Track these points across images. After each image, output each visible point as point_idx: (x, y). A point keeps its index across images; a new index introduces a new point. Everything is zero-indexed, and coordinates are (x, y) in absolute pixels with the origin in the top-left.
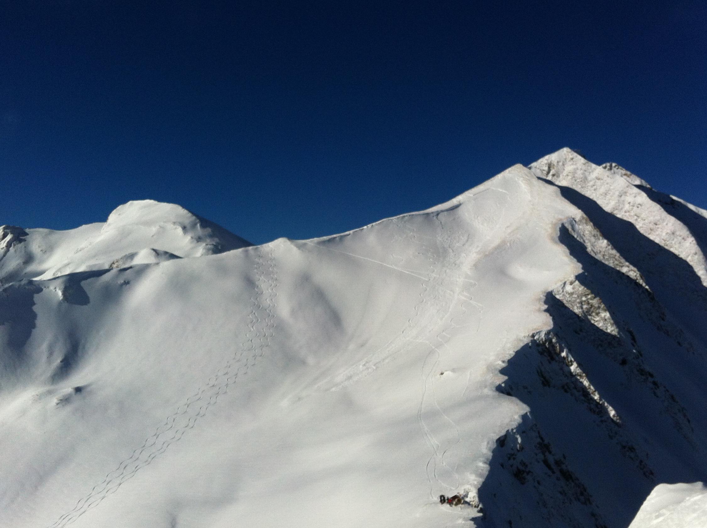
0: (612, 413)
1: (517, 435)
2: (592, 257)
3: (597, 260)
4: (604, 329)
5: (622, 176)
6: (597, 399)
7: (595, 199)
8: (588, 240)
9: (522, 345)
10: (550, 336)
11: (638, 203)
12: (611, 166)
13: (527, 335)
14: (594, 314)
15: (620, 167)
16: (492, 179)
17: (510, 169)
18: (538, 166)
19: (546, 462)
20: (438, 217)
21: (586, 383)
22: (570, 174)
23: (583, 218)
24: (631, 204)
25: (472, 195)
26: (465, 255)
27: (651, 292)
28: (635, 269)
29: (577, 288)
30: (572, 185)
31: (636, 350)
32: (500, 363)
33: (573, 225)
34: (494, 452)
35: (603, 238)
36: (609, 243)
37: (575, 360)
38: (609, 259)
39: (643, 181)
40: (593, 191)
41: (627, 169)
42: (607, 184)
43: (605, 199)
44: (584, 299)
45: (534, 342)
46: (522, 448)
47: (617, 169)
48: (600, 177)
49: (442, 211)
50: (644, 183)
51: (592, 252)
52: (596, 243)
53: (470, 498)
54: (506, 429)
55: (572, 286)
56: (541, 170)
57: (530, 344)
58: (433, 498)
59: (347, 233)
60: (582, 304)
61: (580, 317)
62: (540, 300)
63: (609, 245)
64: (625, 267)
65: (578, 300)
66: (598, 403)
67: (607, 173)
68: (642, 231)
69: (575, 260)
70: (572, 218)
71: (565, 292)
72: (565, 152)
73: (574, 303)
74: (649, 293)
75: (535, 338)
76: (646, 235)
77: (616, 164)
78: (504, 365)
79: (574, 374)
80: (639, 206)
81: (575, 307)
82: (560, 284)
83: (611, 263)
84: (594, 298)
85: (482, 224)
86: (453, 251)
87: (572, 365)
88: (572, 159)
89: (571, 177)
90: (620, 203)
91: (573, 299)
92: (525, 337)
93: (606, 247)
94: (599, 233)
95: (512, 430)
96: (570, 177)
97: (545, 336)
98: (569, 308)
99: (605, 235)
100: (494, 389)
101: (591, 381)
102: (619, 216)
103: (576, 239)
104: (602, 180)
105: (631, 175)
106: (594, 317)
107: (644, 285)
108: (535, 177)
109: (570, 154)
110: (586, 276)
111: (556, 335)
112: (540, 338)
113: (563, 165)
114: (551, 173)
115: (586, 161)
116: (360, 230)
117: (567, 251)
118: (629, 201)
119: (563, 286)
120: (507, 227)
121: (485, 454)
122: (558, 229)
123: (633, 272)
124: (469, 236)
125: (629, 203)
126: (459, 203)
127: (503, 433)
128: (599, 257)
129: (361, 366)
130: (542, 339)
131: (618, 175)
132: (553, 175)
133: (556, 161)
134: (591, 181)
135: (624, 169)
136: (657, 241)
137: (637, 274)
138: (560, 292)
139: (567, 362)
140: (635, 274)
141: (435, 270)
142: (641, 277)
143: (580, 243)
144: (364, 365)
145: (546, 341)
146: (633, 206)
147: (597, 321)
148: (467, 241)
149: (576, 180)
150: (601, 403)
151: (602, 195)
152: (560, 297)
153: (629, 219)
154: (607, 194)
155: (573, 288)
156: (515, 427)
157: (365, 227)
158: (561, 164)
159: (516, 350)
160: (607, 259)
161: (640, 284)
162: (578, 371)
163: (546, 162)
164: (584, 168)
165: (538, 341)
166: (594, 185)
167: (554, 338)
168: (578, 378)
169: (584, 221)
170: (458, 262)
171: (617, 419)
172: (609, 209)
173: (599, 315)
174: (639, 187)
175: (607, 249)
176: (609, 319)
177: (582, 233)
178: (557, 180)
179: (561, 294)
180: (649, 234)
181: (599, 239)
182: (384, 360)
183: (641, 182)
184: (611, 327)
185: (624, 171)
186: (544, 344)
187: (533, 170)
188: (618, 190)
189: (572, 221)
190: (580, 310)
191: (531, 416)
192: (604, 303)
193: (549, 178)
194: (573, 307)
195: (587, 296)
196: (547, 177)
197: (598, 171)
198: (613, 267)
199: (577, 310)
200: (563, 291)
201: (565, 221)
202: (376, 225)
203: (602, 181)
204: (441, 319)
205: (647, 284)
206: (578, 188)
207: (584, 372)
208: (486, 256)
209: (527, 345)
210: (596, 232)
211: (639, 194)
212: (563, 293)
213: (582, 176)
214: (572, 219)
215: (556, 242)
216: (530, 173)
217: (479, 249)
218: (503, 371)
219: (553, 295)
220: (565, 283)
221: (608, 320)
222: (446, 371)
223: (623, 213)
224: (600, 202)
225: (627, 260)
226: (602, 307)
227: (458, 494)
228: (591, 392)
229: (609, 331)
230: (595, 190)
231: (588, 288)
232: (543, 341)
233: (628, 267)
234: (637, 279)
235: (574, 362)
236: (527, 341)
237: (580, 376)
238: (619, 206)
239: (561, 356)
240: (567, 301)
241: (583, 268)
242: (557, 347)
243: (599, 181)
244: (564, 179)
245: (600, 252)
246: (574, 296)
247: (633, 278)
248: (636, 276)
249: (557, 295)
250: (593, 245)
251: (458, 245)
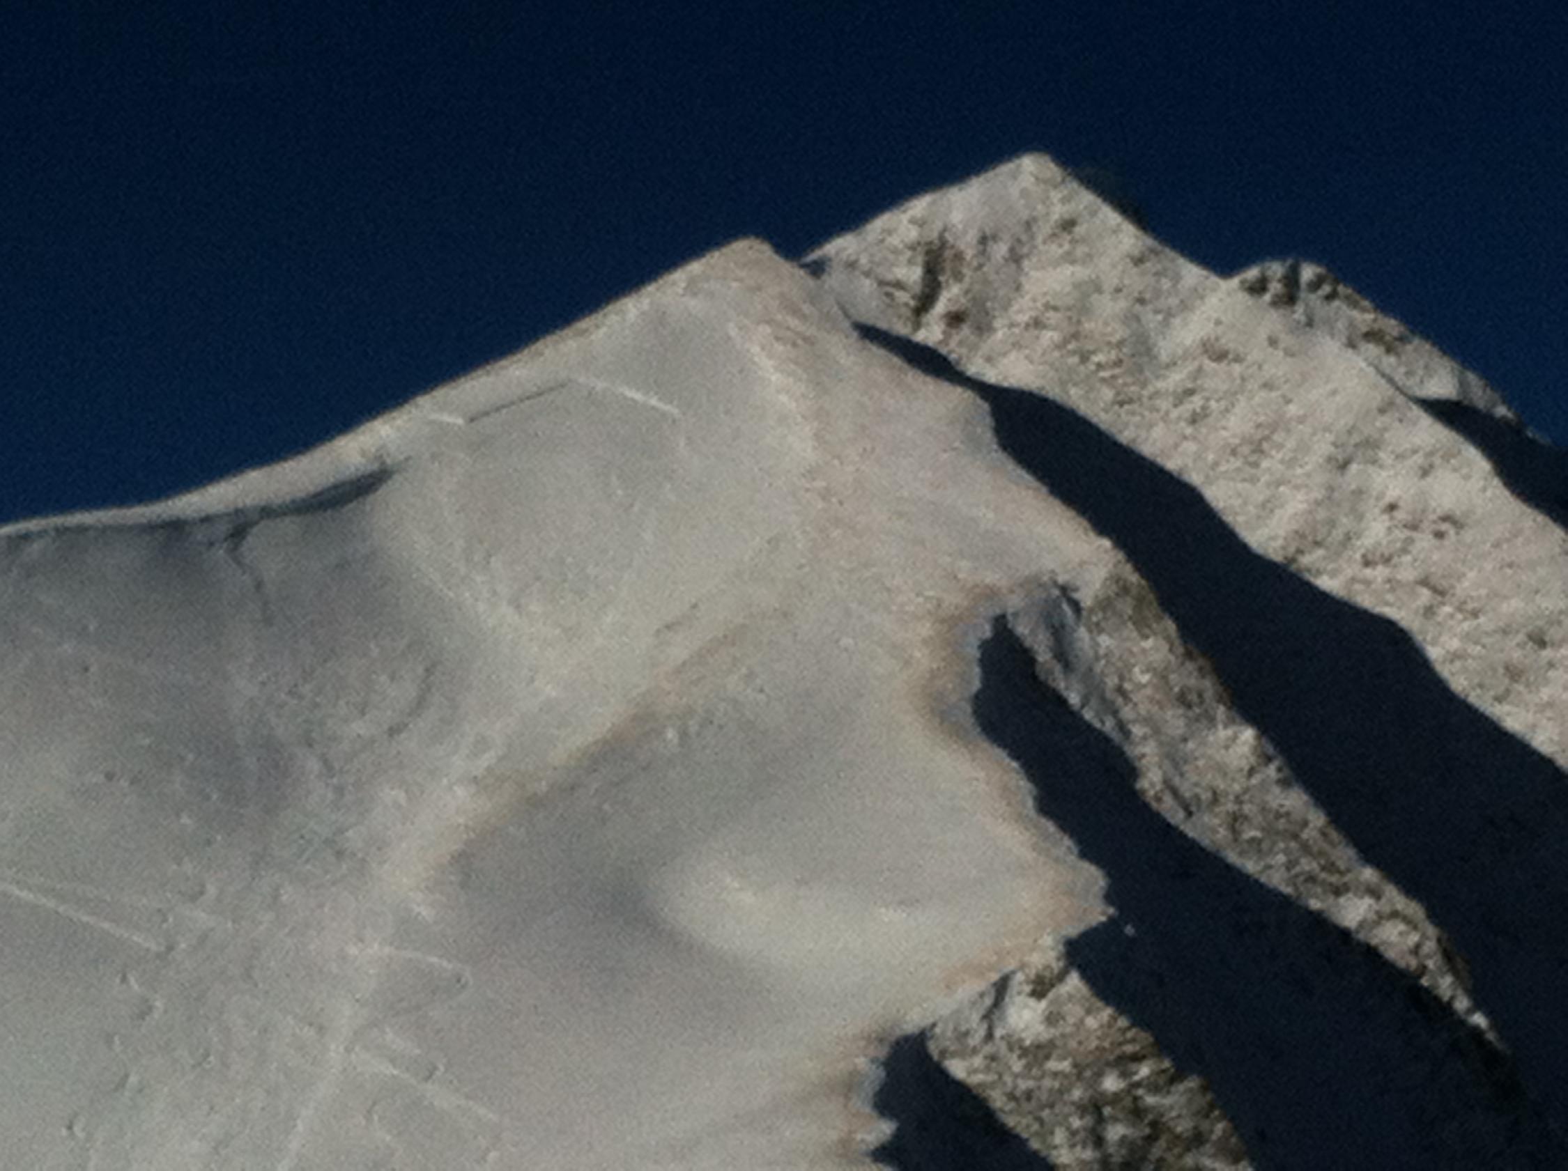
2: (1168, 831)
3: (1193, 845)
5: (1351, 344)
7: (1194, 476)
8: (1147, 720)
11: (1439, 512)
12: (1291, 280)
15: (1341, 289)
17: (695, 267)
18: (864, 260)
22: (1053, 318)
23: (1125, 590)
24: (1401, 515)
25: (460, 421)
26: (402, 797)
27: (1499, 1046)
28: (1414, 909)
29: (1071, 1020)
30: (1063, 384)
33: (1063, 626)
35: (1235, 715)
36: (1270, 750)
38: (1265, 846)
39: (1471, 377)
40: (1186, 429)
42: (1267, 386)
43: (1253, 480)
44: (1111, 1083)
47: (1330, 297)
48: (1229, 342)
49: (267, 512)
50: (1480, 395)
51: (1168, 800)
52: (1191, 745)
55: (1044, 1004)
56: (882, 283)
60: (1100, 1120)
63: (1266, 756)
64: (1357, 893)
65: (1077, 1094)
67: (1273, 321)
68: (1459, 683)
69: (1066, 845)
70: (1055, 583)
71: (1002, 1038)
72: (1028, 183)
73: (1051, 1106)
74: (1490, 1056)
76: (1483, 701)
77: (1319, 270)
80: (1444, 527)
81: (1059, 1137)
82: (973, 988)
83: (1273, 870)
84: (1173, 1080)
85: (517, 606)
86: (326, 762)
88: (1068, 225)
89: (1056, 338)
90: (1342, 502)
91: (1048, 1083)
93: (1252, 772)
94: (1209, 686)
96: (1049, 337)
98: (1025, 1135)
102: (1325, 583)
103: (1074, 716)
104: (1238, 359)
105: (1401, 339)
107: (1462, 1004)
108: (846, 324)
109: (1056, 196)
110: (1132, 941)
113: (1015, 258)
114: (942, 304)
115: (1150, 241)
117: (1023, 788)
118: (1392, 495)
119: (988, 1001)
120: (669, 627)
122: (974, 653)
123: (1402, 927)
124: (428, 673)
125: (1391, 508)
126: (375, 467)
128: (1207, 830)
131: (1332, 336)
132: (955, 319)
133: (972, 236)
134: (1173, 364)
135: (1366, 303)
136: (1544, 740)
137: (1424, 937)
138: (974, 1041)
140: (1414, 938)
141: (212, 890)
142: (1448, 956)
146: (1412, 527)
149: (1084, 357)
151: (1234, 452)
152: (975, 1071)
153: (1385, 602)
154: (1266, 447)
155: (1051, 1019)
158: (1000, 250)
160: (1252, 840)
161: (1437, 999)
163: (913, 234)
164: (1136, 281)
166: (1190, 392)
169: (1127, 606)
170: (354, 838)
172: (1273, 538)
174: (1445, 411)
175: (1254, 781)
177: (1112, 681)
178: (974, 348)
179: (975, 1051)
180: (1499, 699)
181: (1212, 721)
183: (1463, 384)
185: (1364, 310)
187: (834, 279)
188: (1327, 429)
189: (1056, 604)
190: (1088, 1154)
192: (1228, 1113)
193: (931, 333)
194: (1046, 1131)
195: (1133, 1066)
196: (917, 326)
197: (1215, 303)
198: (1288, 890)
199: (1066, 1153)
200: (990, 1036)
201: (1014, 602)
203: (1237, 368)
205: (1477, 1006)
208: (535, 803)
210: (1190, 677)
211: (1447, 457)
212: (988, 1049)
213: (1119, 332)
214: (1056, 592)
215: (956, 733)
216: (813, 299)
217: (487, 759)
219: (928, 1057)
220: (1002, 987)
223: (1354, 568)
224: (1219, 495)
225: (1369, 854)
226: (1215, 1137)
230: (1194, 420)
233: (1375, 893)
234: (1423, 969)
238: (1332, 523)
240: (1011, 1096)
241: (1110, 897)
243: (1222, 367)
244: (1017, 345)
245: (1216, 798)
246: (1053, 1065)
247: (1401, 964)
248: (1416, 950)
249: (954, 1055)
250: (1175, 758)
251: (359, 728)
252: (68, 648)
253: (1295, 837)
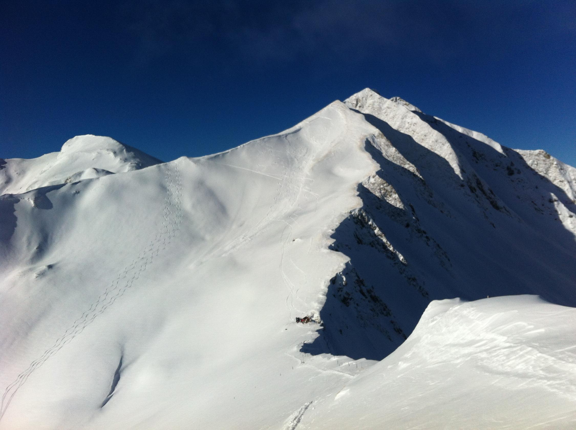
0: (401, 258)
1: (343, 276)
2: (386, 159)
3: (389, 161)
4: (395, 205)
5: (403, 106)
6: (392, 250)
7: (387, 121)
8: (383, 148)
9: (344, 218)
10: (362, 212)
12: (396, 99)
13: (347, 212)
14: (388, 196)
15: (402, 100)
16: (321, 111)
17: (332, 104)
18: (350, 101)
19: (361, 292)
20: (287, 138)
21: (384, 240)
22: (370, 106)
23: (380, 134)
24: (410, 123)
25: (308, 122)
26: (305, 162)
27: (423, 179)
28: (413, 166)
29: (377, 180)
30: (372, 113)
31: (415, 217)
32: (331, 231)
33: (374, 139)
34: (329, 287)
35: (393, 147)
36: (397, 150)
37: (377, 226)
38: (397, 160)
40: (386, 116)
41: (406, 101)
42: (394, 111)
43: (393, 121)
44: (382, 186)
45: (351, 216)
46: (346, 284)
47: (400, 101)
48: (390, 107)
49: (289, 134)
50: (418, 110)
51: (386, 156)
52: (388, 150)
53: (315, 318)
54: (336, 273)
55: (374, 179)
56: (352, 104)
57: (349, 218)
58: (291, 320)
59: (227, 151)
60: (381, 190)
61: (380, 198)
62: (354, 188)
63: (396, 151)
64: (407, 165)
65: (378, 188)
66: (392, 252)
67: (394, 104)
68: (417, 141)
69: (375, 162)
71: (370, 183)
72: (367, 91)
73: (375, 189)
74: (422, 181)
75: (352, 213)
76: (419, 143)
77: (399, 98)
78: (333, 232)
79: (377, 235)
80: (415, 124)
81: (377, 192)
82: (367, 178)
83: (398, 163)
84: (388, 185)
85: (316, 141)
86: (297, 160)
87: (375, 229)
88: (371, 95)
89: (371, 108)
90: (403, 123)
91: (375, 187)
92: (345, 213)
93: (395, 152)
94: (390, 144)
95: (340, 273)
96: (370, 108)
97: (358, 212)
98: (373, 193)
99: (394, 145)
100: (328, 248)
101: (388, 239)
102: (402, 132)
103: (376, 148)
104: (391, 108)
105: (409, 104)
106: (388, 198)
107: (419, 175)
108: (348, 109)
109: (370, 92)
110: (383, 172)
111: (365, 211)
112: (355, 214)
113: (366, 99)
114: (358, 105)
115: (380, 96)
116: (235, 149)
117: (370, 156)
118: (408, 122)
119: (368, 179)
120: (332, 142)
121: (323, 289)
122: (364, 142)
124: (307, 149)
125: (408, 123)
126: (300, 128)
127: (334, 275)
128: (390, 159)
129: (241, 239)
130: (357, 214)
131: (401, 105)
132: (360, 107)
133: (361, 97)
134: (384, 110)
136: (426, 146)
137: (415, 168)
138: (367, 183)
139: (372, 227)
140: (413, 169)
141: (287, 173)
142: (417, 170)
143: (378, 150)
144: (243, 238)
145: (359, 215)
146: (411, 125)
147: (390, 200)
148: (306, 153)
149: (374, 109)
150: (394, 252)
151: (391, 118)
152: (367, 186)
153: (408, 133)
154: (394, 117)
155: (375, 180)
156: (342, 271)
157: (239, 147)
158: (364, 99)
159: (340, 222)
160: (395, 160)
161: (416, 175)
162: (379, 233)
163: (355, 98)
164: (379, 101)
165: (354, 216)
166: (386, 112)
167: (364, 213)
168: (380, 237)
169: (380, 136)
170: (301, 167)
171: (405, 262)
172: (396, 127)
173: (391, 196)
174: (414, 112)
175: (395, 153)
176: (397, 198)
177: (379, 144)
178: (362, 110)
179: (367, 184)
180: (421, 142)
181: (390, 147)
182: (256, 234)
183: (416, 109)
184: (399, 204)
185: (404, 102)
186: (358, 217)
187: (347, 104)
188: (401, 115)
189: (373, 136)
190: (380, 194)
191: (351, 263)
192: (394, 189)
193: (357, 108)
194: (375, 192)
195: (384, 185)
196: (356, 108)
197: (388, 102)
198: (400, 165)
199: (378, 194)
200: (368, 183)
201: (368, 137)
202: (246, 145)
203: (391, 109)
204: (292, 205)
205: (421, 175)
206: (376, 115)
207: (383, 234)
208: (319, 162)
209: (347, 218)
210: (388, 143)
211: (414, 117)
212: (368, 184)
213: (378, 106)
214: (373, 135)
215: (363, 151)
216: (345, 106)
217: (314, 158)
218: (332, 236)
219: (362, 185)
220: (369, 177)
221: (397, 199)
222: (296, 238)
223: (405, 130)
224: (389, 123)
225: (408, 160)
226: (393, 191)
227: (307, 316)
228: (388, 245)
229: (398, 206)
230: (386, 115)
231: (384, 179)
232: (357, 215)
233: (409, 164)
234: (414, 172)
235: (376, 227)
236: (347, 216)
237: (381, 236)
238: (402, 125)
239: (369, 224)
240: (371, 189)
241: (381, 167)
242: (366, 218)
243: (389, 109)
244: (367, 109)
245: (391, 156)
246: (375, 185)
247: (412, 172)
248: (414, 170)
249: (365, 185)
250: (386, 152)
251: (300, 156)
252: (270, 150)
253: (400, 159)
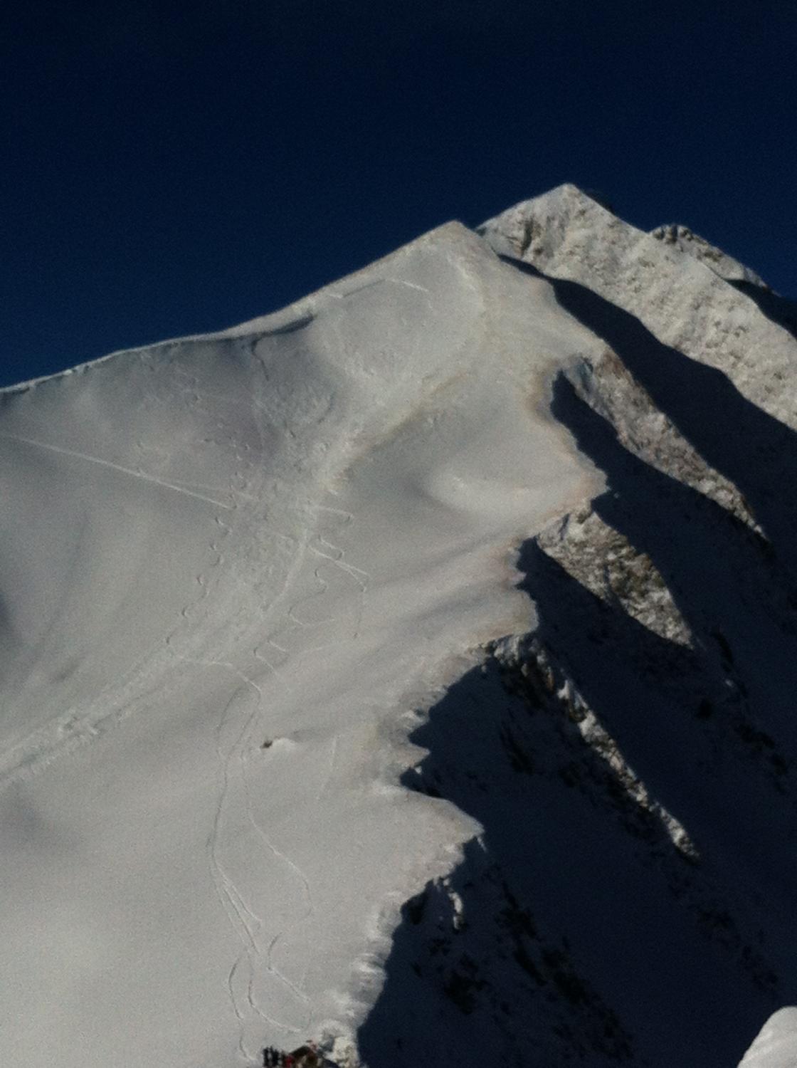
0: (678, 834)
1: (453, 892)
2: (631, 456)
3: (641, 461)
4: (658, 629)
5: (699, 258)
6: (641, 802)
7: (637, 314)
8: (621, 412)
9: (464, 670)
10: (532, 649)
11: (737, 325)
12: (674, 233)
13: (476, 645)
14: (634, 594)
15: (695, 236)
16: (391, 256)
17: (432, 233)
18: (500, 228)
19: (522, 957)
20: (256, 349)
21: (616, 762)
22: (578, 250)
23: (610, 360)
24: (722, 327)
25: (340, 296)
26: (323, 445)
27: (768, 540)
28: (731, 485)
29: (594, 531)
30: (583, 277)
31: (732, 679)
32: (411, 715)
33: (585, 374)
34: (398, 935)
35: (656, 410)
36: (670, 422)
37: (591, 707)
38: (670, 461)
39: (748, 269)
40: (634, 294)
41: (713, 241)
42: (666, 276)
43: (661, 314)
44: (611, 557)
45: (492, 662)
46: (465, 925)
47: (690, 240)
48: (650, 259)
49: (265, 334)
50: (752, 277)
51: (631, 443)
52: (638, 421)
53: (339, 1052)
54: (426, 880)
55: (583, 526)
56: (508, 237)
57: (484, 668)
58: (245, 1055)
59: (21, 386)
60: (607, 571)
61: (602, 601)
62: (506, 558)
63: (670, 426)
64: (708, 479)
65: (598, 561)
66: (646, 810)
67: (666, 250)
68: (746, 393)
69: (589, 462)
70: (582, 357)
71: (567, 539)
72: (566, 192)
73: (587, 566)
74: (763, 544)
75: (498, 652)
76: (757, 402)
77: (686, 229)
78: (420, 721)
79: (588, 740)
80: (740, 331)
81: (591, 578)
82: (555, 520)
83: (674, 471)
84: (636, 555)
85: (365, 370)
86: (293, 435)
87: (583, 718)
88: (583, 212)
89: (579, 258)
90: (696, 322)
91: (585, 557)
92: (470, 651)
93: (663, 432)
94: (645, 397)
95: (441, 880)
96: (577, 258)
97: (518, 649)
98: (577, 577)
99: (661, 401)
100: (397, 780)
101: (629, 759)
102: (693, 355)
103: (592, 411)
104: (653, 266)
105: (720, 256)
106: (636, 602)
107: (751, 522)
108: (495, 255)
109: (577, 201)
110: (617, 501)
111: (547, 646)
112: (508, 655)
113: (562, 226)
114: (533, 246)
115: (615, 219)
116: (55, 378)
117: (572, 441)
118: (718, 320)
119: (561, 525)
120: (428, 377)
121: (374, 942)
122: (550, 386)
123: (725, 492)
124: (332, 398)
125: (718, 324)
126: (307, 316)
127: (418, 888)
128: (646, 455)
129: (60, 729)
130: (514, 655)
131: (691, 256)
132: (538, 252)
133: (544, 218)
134: (626, 269)
135: (705, 241)
136: (782, 416)
137: (735, 497)
138: (555, 541)
139: (571, 710)
140: (731, 497)
141: (249, 485)
142: (745, 504)
143: (601, 418)
144: (69, 726)
145: (522, 660)
146: (726, 331)
147: (641, 612)
148: (330, 409)
149: (591, 266)
150: (651, 809)
151: (652, 303)
152: (556, 552)
153: (716, 363)
154: (665, 300)
155: (586, 532)
156: (448, 872)
157: (68, 372)
158: (556, 223)
159: (448, 685)
160: (664, 460)
161: (741, 521)
162: (597, 734)
163: (519, 217)
164: (611, 235)
165: (502, 662)
166: (634, 279)
167: (540, 654)
168: (599, 749)
169: (611, 366)
170: (305, 464)
171: (689, 849)
172: (669, 337)
173: (646, 596)
174: (739, 285)
175: (665, 435)
176: (669, 605)
177: (606, 396)
178: (546, 263)
179: (556, 545)
180: (763, 400)
181: (646, 412)
182: (119, 712)
183: (745, 273)
184: (676, 626)
185: (704, 244)
186: (517, 666)
187: (489, 236)
188: (690, 293)
189: (583, 366)
190: (602, 585)
191: (486, 846)
192: (659, 568)
193: (529, 257)
194: (586, 576)
195: (619, 550)
196: (523, 254)
197: (643, 243)
198: (679, 479)
199: (595, 585)
200: (562, 539)
201: (566, 365)
202: (97, 366)
203: (653, 269)
204: (265, 608)
205: (758, 522)
206: (595, 285)
207: (612, 737)
208: (375, 449)
209: (476, 670)
210: (637, 394)
211: (740, 302)
212: (561, 544)
213: (606, 255)
214: (583, 361)
215: (545, 418)
216: (481, 245)
217: (358, 432)
218: (417, 737)
219: (537, 547)
220: (566, 520)
221: (668, 609)
222: (278, 737)
223: (703, 349)
224: (649, 321)
225: (712, 463)
226: (653, 577)
227: (308, 1045)
228: (628, 782)
229: (669, 635)
230: (636, 290)
231: (621, 532)
232: (514, 661)
233: (714, 479)
234: (735, 509)
235: (587, 711)
236: (476, 660)
237: (604, 745)
238: (694, 330)
239: (557, 697)
241: (609, 483)
242: (548, 674)
243: (647, 269)
244: (563, 261)
245: (649, 443)
246: (588, 550)
247: (726, 507)
248: (732, 501)
249: (547, 546)
250: (632, 426)
251: (306, 420)
252: (188, 390)
253: (682, 457)
